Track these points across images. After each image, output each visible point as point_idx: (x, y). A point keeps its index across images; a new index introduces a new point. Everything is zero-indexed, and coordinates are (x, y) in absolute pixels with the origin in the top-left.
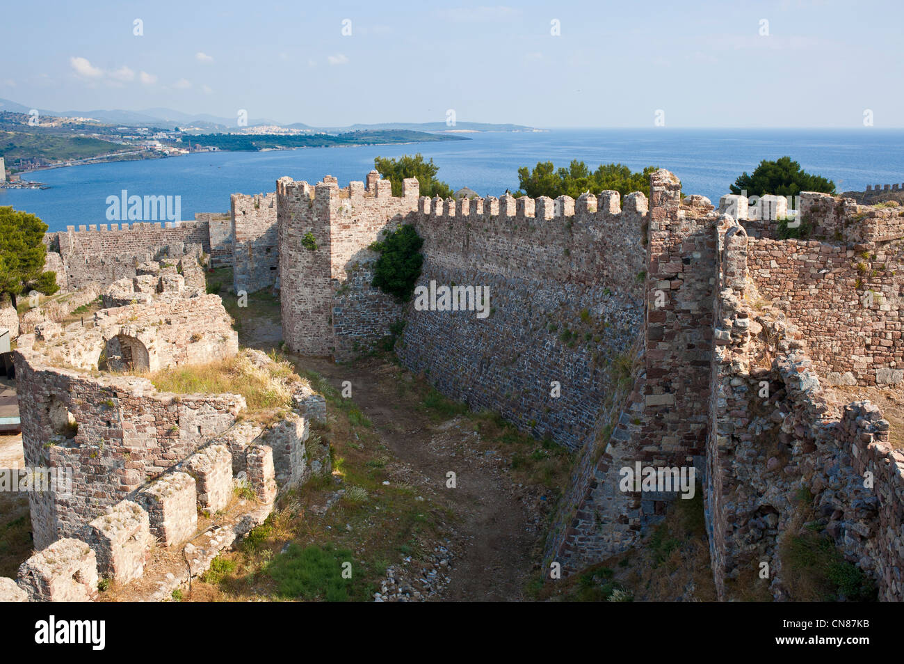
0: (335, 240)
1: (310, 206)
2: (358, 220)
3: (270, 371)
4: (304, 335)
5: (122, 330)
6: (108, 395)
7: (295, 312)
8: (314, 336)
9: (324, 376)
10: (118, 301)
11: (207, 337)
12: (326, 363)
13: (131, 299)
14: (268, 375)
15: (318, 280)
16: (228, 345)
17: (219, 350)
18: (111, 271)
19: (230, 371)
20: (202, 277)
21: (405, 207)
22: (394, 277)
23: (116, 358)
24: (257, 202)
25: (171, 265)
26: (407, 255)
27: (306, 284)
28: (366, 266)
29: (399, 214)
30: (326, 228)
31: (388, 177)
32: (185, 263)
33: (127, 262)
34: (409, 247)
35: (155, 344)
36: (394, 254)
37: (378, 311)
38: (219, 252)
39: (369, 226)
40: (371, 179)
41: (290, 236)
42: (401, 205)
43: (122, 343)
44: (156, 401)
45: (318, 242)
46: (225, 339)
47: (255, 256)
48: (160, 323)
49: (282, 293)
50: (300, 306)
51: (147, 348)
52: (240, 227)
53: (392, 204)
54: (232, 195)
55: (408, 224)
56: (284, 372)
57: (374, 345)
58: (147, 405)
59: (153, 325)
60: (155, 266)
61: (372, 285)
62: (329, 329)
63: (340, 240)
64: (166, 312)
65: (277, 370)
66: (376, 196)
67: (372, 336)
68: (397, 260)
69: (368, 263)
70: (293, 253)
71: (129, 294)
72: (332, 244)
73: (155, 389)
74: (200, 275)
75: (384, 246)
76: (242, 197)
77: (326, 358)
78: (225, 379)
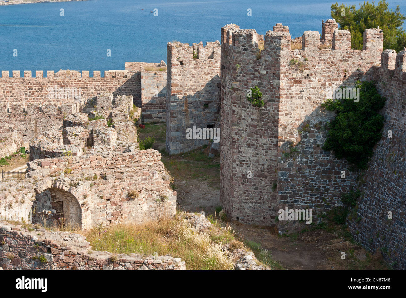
0: (284, 96)
1: (259, 58)
2: (311, 75)
3: (210, 236)
4: (244, 201)
5: (55, 183)
6: (41, 250)
7: (235, 174)
8: (255, 203)
9: (265, 247)
10: (47, 153)
11: (143, 195)
12: (268, 235)
13: (60, 151)
14: (208, 240)
15: (263, 140)
16: (166, 205)
17: (155, 210)
18: (33, 122)
19: (167, 233)
20: (134, 131)
21: (365, 61)
22: (350, 141)
23: (47, 212)
24: (196, 51)
25: (101, 117)
26: (366, 115)
27: (249, 144)
28: (317, 127)
29: (358, 70)
30: (275, 82)
31: (346, 27)
32: (116, 116)
33: (52, 113)
34: (368, 107)
35: (88, 199)
36: (350, 114)
37: (329, 178)
38: (152, 105)
39: (323, 81)
40: (327, 29)
41: (235, 89)
42: (362, 59)
43: (54, 197)
44: (91, 260)
45: (265, 97)
46: (163, 198)
47: (191, 112)
48: (95, 177)
49: (222, 154)
50: (241, 169)
51: (80, 203)
52: (176, 78)
53: (351, 57)
54: (169, 43)
55: (369, 81)
56: (226, 238)
57: (323, 217)
58: (81, 263)
59: (88, 179)
60: (84, 118)
61: (323, 148)
62: (272, 195)
63: (290, 96)
64: (101, 166)
65: (219, 236)
66: (333, 48)
67: (321, 206)
68: (354, 121)
69: (320, 123)
70: (237, 109)
71: (57, 146)
72: (281, 100)
73: (90, 247)
74: (132, 130)
75: (339, 105)
76: (180, 46)
77: (267, 228)
78: (162, 241)
